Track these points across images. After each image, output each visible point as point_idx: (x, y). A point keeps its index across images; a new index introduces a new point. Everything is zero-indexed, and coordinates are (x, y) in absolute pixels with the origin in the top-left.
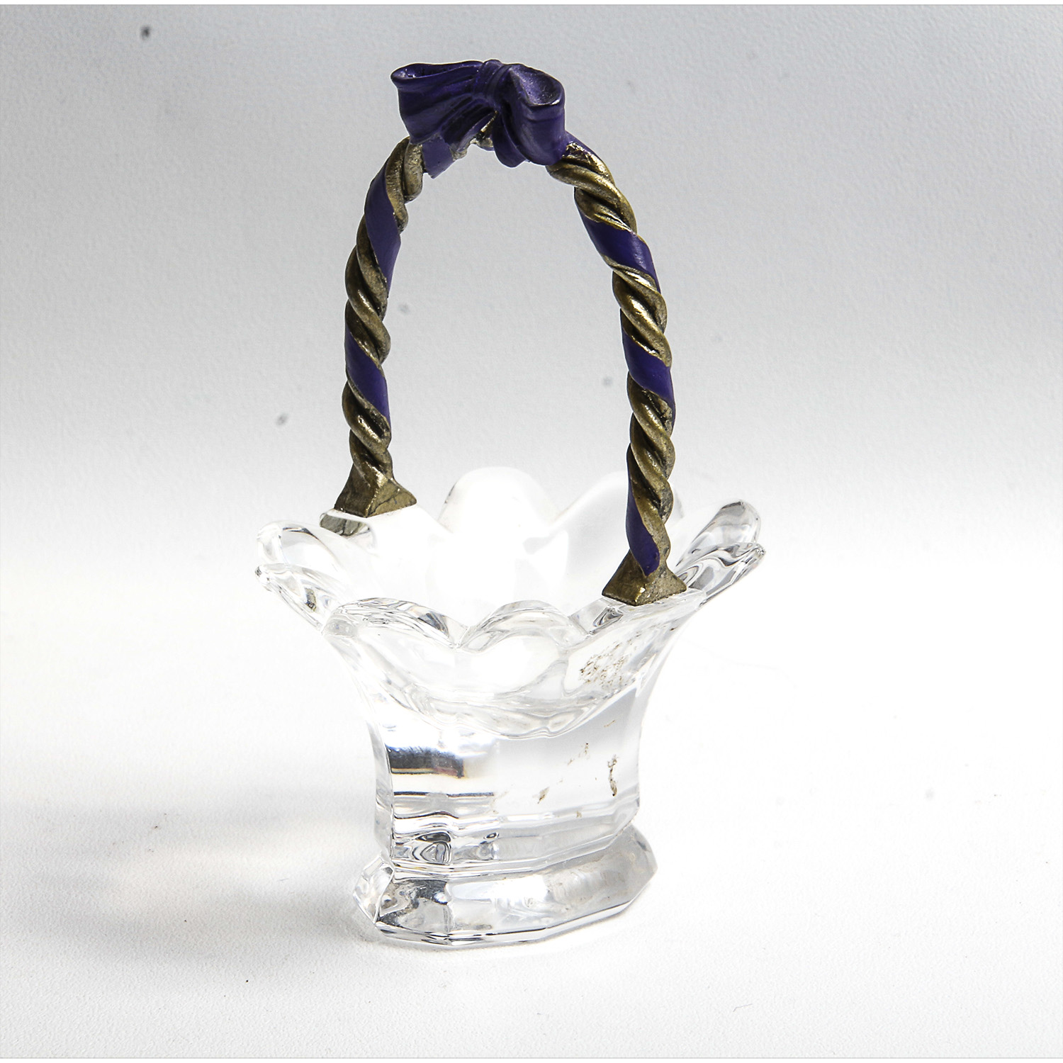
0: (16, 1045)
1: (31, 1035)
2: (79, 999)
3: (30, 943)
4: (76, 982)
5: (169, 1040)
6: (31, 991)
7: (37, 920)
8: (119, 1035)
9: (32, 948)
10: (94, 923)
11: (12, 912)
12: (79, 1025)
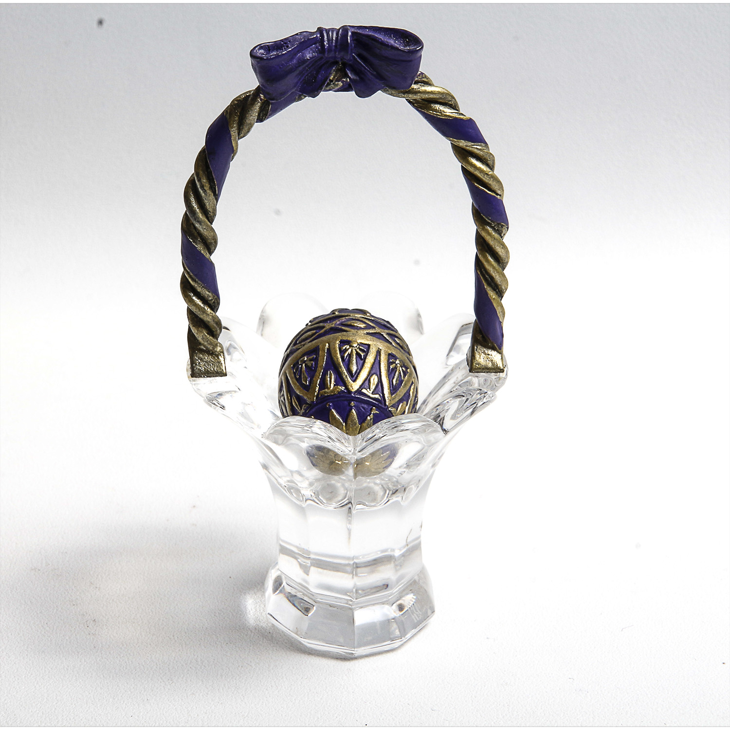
0: (135, 674)
1: (143, 666)
2: (170, 638)
3: (127, 598)
4: (165, 626)
5: (239, 666)
6: (136, 633)
7: (128, 580)
8: (204, 664)
9: (129, 602)
10: (167, 581)
11: (109, 575)
12: (175, 658)
